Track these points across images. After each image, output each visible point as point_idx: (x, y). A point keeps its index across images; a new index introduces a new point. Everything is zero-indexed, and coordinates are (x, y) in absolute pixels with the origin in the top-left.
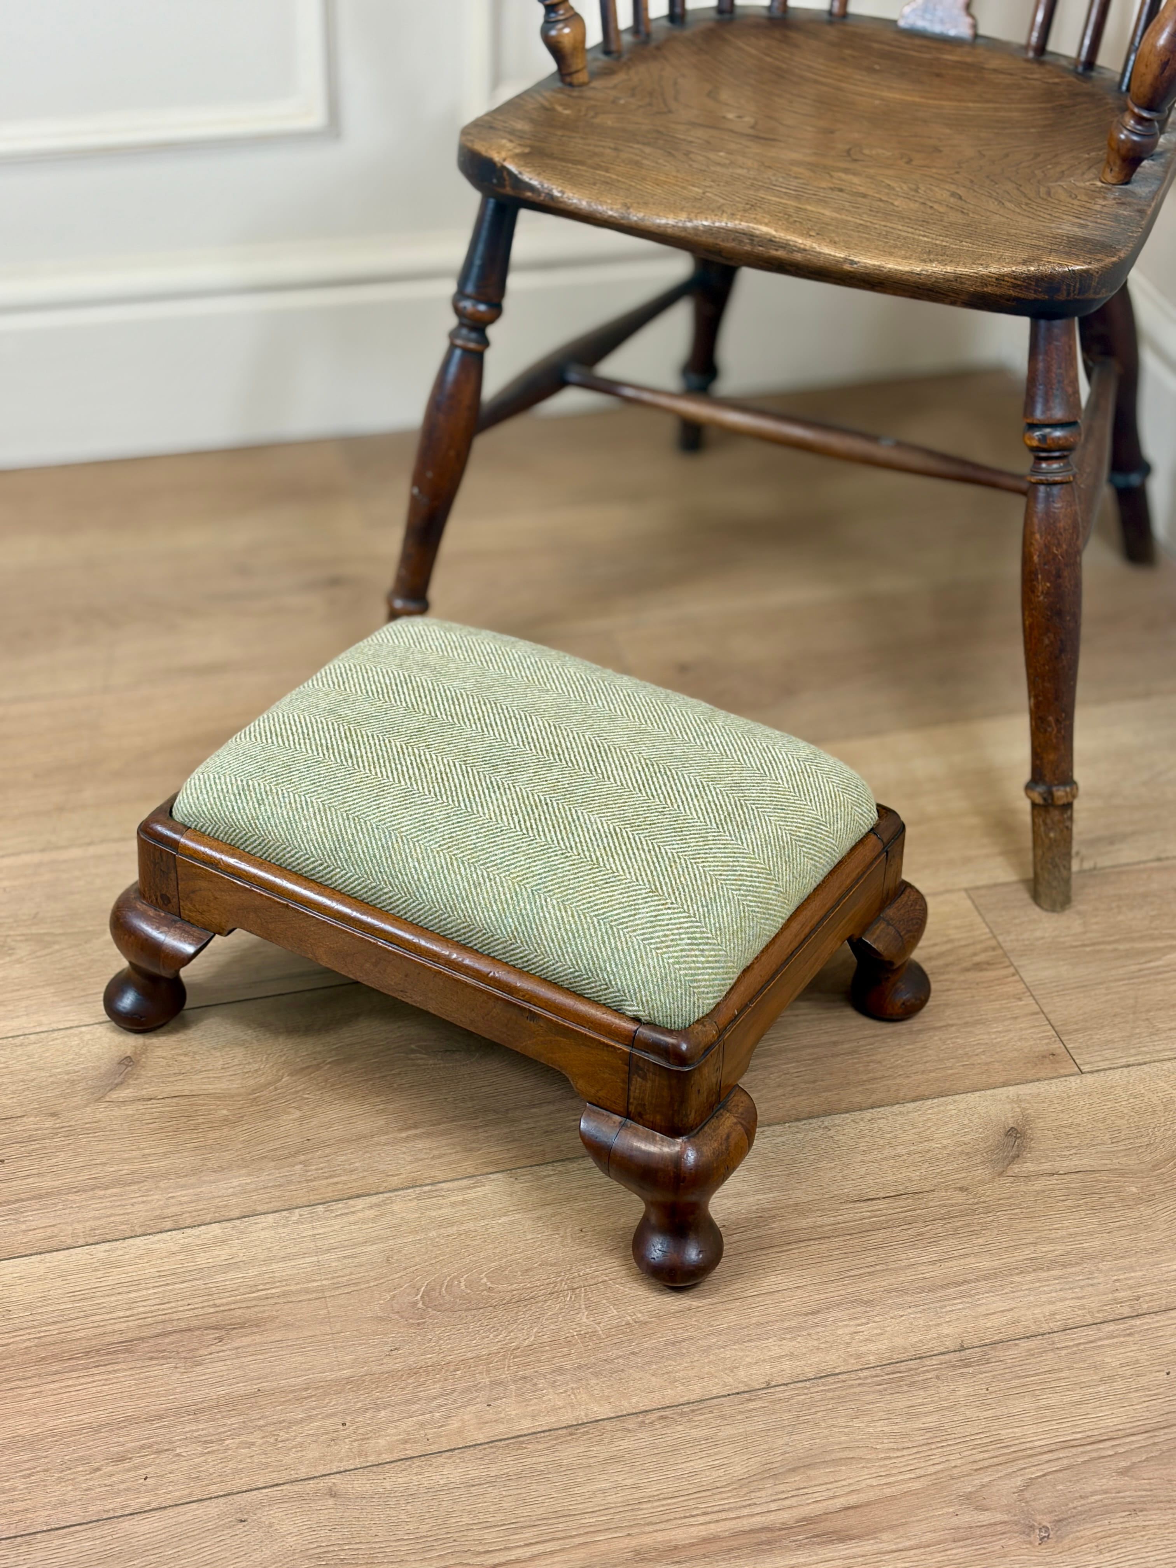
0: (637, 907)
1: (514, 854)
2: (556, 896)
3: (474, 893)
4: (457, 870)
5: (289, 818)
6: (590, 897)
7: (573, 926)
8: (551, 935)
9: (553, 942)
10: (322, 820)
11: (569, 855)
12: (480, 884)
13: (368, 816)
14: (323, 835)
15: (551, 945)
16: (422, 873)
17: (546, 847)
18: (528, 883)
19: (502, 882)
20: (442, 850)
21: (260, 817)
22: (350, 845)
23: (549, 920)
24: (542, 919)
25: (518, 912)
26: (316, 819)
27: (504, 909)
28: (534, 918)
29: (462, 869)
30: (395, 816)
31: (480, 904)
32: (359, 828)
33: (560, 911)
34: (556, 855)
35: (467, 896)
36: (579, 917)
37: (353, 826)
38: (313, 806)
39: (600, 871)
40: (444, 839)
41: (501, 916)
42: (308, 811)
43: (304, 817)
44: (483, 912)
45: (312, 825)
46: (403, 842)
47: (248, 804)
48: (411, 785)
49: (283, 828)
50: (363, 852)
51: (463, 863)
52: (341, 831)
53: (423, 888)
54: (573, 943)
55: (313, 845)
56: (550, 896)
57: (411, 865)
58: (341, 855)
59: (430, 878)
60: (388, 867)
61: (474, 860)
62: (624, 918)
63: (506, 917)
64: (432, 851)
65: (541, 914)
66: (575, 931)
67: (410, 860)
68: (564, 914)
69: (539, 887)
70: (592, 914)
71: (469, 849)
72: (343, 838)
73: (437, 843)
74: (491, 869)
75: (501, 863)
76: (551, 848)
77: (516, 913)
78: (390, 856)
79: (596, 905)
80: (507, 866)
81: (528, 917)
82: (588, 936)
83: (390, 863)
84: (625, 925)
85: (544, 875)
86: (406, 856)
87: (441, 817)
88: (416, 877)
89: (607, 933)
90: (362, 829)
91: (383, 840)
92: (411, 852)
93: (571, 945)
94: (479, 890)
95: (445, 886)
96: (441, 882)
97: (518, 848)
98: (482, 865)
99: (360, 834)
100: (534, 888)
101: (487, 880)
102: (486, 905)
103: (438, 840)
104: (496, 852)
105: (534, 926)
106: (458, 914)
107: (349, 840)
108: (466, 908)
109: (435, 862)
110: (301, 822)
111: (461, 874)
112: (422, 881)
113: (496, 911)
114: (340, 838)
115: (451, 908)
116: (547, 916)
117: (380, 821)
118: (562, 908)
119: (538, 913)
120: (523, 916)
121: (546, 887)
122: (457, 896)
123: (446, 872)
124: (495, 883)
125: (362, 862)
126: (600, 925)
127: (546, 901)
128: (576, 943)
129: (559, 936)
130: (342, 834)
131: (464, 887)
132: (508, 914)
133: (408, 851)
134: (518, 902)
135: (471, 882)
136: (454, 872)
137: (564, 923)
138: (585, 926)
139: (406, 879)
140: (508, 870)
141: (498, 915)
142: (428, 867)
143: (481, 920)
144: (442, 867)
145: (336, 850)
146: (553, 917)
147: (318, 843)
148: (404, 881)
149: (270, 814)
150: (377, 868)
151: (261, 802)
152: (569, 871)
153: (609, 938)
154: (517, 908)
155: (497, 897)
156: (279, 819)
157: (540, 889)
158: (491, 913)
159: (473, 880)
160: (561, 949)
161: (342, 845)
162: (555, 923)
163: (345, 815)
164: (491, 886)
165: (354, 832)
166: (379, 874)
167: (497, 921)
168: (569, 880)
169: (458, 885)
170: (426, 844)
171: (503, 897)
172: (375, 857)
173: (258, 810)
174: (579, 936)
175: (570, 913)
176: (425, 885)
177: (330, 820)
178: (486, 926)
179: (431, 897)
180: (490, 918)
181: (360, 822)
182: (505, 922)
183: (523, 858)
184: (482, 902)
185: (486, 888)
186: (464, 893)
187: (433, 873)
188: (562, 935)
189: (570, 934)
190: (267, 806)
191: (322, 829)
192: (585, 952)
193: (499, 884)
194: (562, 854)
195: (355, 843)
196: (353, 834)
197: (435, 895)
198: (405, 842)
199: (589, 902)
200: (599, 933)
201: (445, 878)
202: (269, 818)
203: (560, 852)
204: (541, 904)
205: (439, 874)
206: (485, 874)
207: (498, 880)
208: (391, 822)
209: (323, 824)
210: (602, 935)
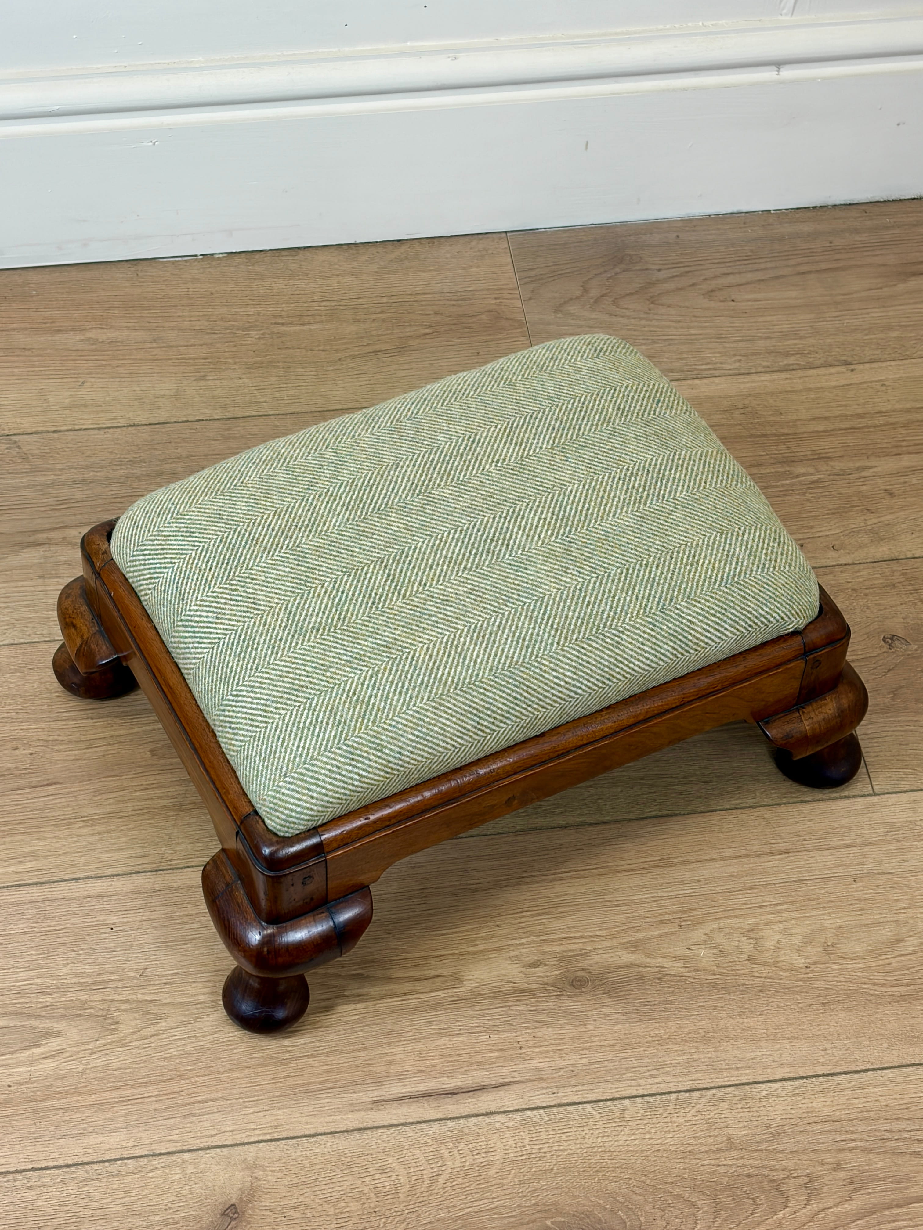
0: (731, 553)
1: (614, 597)
2: (680, 599)
3: (620, 653)
4: (590, 648)
5: (418, 736)
6: (700, 576)
7: (715, 607)
8: (704, 629)
9: (709, 632)
10: (446, 712)
11: (644, 562)
12: (618, 642)
13: (477, 675)
14: (459, 722)
15: (709, 635)
16: (565, 676)
17: (625, 572)
18: (651, 608)
19: (634, 627)
20: (563, 645)
21: (391, 759)
22: (488, 709)
23: (694, 620)
24: (688, 624)
25: (666, 635)
26: (441, 717)
27: (655, 643)
28: (682, 629)
29: (594, 644)
30: (496, 655)
31: (632, 656)
32: (482, 691)
33: (695, 606)
34: (639, 570)
35: (616, 660)
36: (712, 597)
37: (475, 693)
38: (427, 710)
39: (678, 552)
40: (554, 637)
41: (655, 650)
42: (428, 717)
43: (430, 724)
44: (639, 660)
45: (444, 724)
46: (527, 668)
47: (370, 760)
48: (469, 622)
49: (420, 749)
50: (504, 704)
51: (590, 639)
52: (470, 706)
53: (574, 686)
54: (725, 619)
55: (458, 737)
56: (676, 603)
57: (551, 678)
58: (486, 723)
59: (575, 673)
60: (533, 696)
61: (594, 629)
62: (736, 568)
63: (661, 647)
64: (557, 653)
65: (684, 621)
66: (720, 610)
67: (546, 675)
68: (699, 605)
69: (661, 604)
70: (716, 587)
71: (581, 626)
72: (477, 710)
73: (552, 644)
74: (614, 624)
75: (615, 613)
76: (628, 569)
77: (666, 638)
78: (528, 686)
79: (710, 578)
80: (621, 611)
81: (677, 632)
82: (732, 605)
83: (532, 692)
84: (743, 573)
85: (653, 592)
86: (541, 675)
87: (527, 622)
88: (562, 683)
89: (740, 590)
90: (485, 689)
91: (511, 681)
92: (541, 669)
93: (725, 622)
94: (622, 647)
95: (593, 668)
96: (588, 668)
97: (610, 591)
98: (604, 627)
99: (488, 693)
100: (660, 607)
101: (621, 635)
102: (637, 653)
103: (550, 641)
104: (601, 609)
105: (686, 635)
106: (617, 679)
107: (483, 707)
108: (622, 669)
109: (569, 659)
110: (432, 730)
111: (597, 649)
112: (570, 681)
113: (650, 650)
114: (475, 712)
115: (608, 679)
116: (690, 618)
117: (491, 670)
118: (694, 603)
119: (682, 623)
120: (672, 635)
121: (666, 599)
122: (608, 667)
123: (584, 658)
124: (629, 631)
125: (509, 713)
126: (730, 589)
127: (677, 609)
128: (728, 617)
129: (712, 624)
130: (474, 708)
131: (608, 655)
132: (661, 644)
133: (538, 671)
134: (661, 628)
135: (611, 647)
136: (591, 652)
137: (707, 612)
138: (723, 599)
139: (554, 692)
140: (627, 613)
141: (653, 652)
142: (567, 667)
143: (640, 667)
144: (578, 657)
145: (478, 723)
146: (694, 614)
147: (461, 732)
148: (553, 695)
149: (397, 749)
150: (524, 706)
151: (380, 748)
152: (662, 573)
153: (745, 592)
154: (663, 633)
155: (641, 640)
156: (408, 745)
157: (664, 605)
158: (646, 655)
159: (610, 644)
160: (719, 631)
161: (481, 715)
162: (701, 618)
163: (459, 692)
164: (628, 636)
165: (482, 697)
166: (529, 709)
167: (656, 656)
168: (672, 578)
169: (602, 658)
170: (546, 653)
171: (646, 636)
172: (516, 698)
173: (384, 756)
174: (726, 610)
175: (703, 601)
176: (574, 683)
177: (452, 706)
178: (647, 668)
179: (586, 685)
180: (648, 659)
181: (477, 686)
182: (662, 651)
183: (624, 595)
184: (631, 653)
185: (626, 641)
186: (612, 660)
187: (575, 667)
188: (712, 621)
189: (718, 615)
190: (389, 746)
191: (454, 719)
192: (738, 617)
193: (632, 629)
194: (641, 565)
195: (491, 704)
196: (482, 700)
197: (589, 681)
198: (529, 666)
199: (705, 581)
200: (735, 595)
201: (588, 662)
202: (399, 753)
203: (638, 566)
204: (676, 614)
205: (580, 664)
206: (614, 632)
207: (628, 627)
208: (499, 662)
209: (452, 715)
210: (739, 595)
